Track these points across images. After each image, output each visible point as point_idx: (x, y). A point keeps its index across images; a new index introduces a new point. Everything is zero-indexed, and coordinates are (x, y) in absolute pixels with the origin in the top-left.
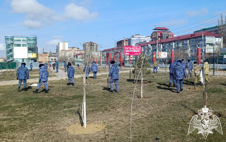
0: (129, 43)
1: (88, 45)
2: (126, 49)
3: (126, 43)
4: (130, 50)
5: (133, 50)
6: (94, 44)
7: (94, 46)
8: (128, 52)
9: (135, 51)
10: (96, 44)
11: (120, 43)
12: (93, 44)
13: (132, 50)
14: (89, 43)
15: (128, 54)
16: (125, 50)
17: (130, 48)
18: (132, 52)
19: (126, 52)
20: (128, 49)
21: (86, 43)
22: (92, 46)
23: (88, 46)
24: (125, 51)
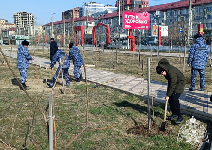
0: (81, 15)
1: (21, 16)
2: (126, 18)
3: (76, 14)
4: (133, 19)
5: (137, 19)
6: (29, 15)
7: (28, 18)
8: (129, 23)
9: (139, 22)
10: (31, 15)
11: (67, 14)
12: (27, 15)
13: (135, 19)
14: (22, 14)
15: (129, 26)
16: (124, 19)
17: (133, 16)
18: (135, 23)
19: (126, 24)
20: (130, 19)
21: (18, 14)
22: (26, 18)
23: (21, 18)
24: (124, 21)
